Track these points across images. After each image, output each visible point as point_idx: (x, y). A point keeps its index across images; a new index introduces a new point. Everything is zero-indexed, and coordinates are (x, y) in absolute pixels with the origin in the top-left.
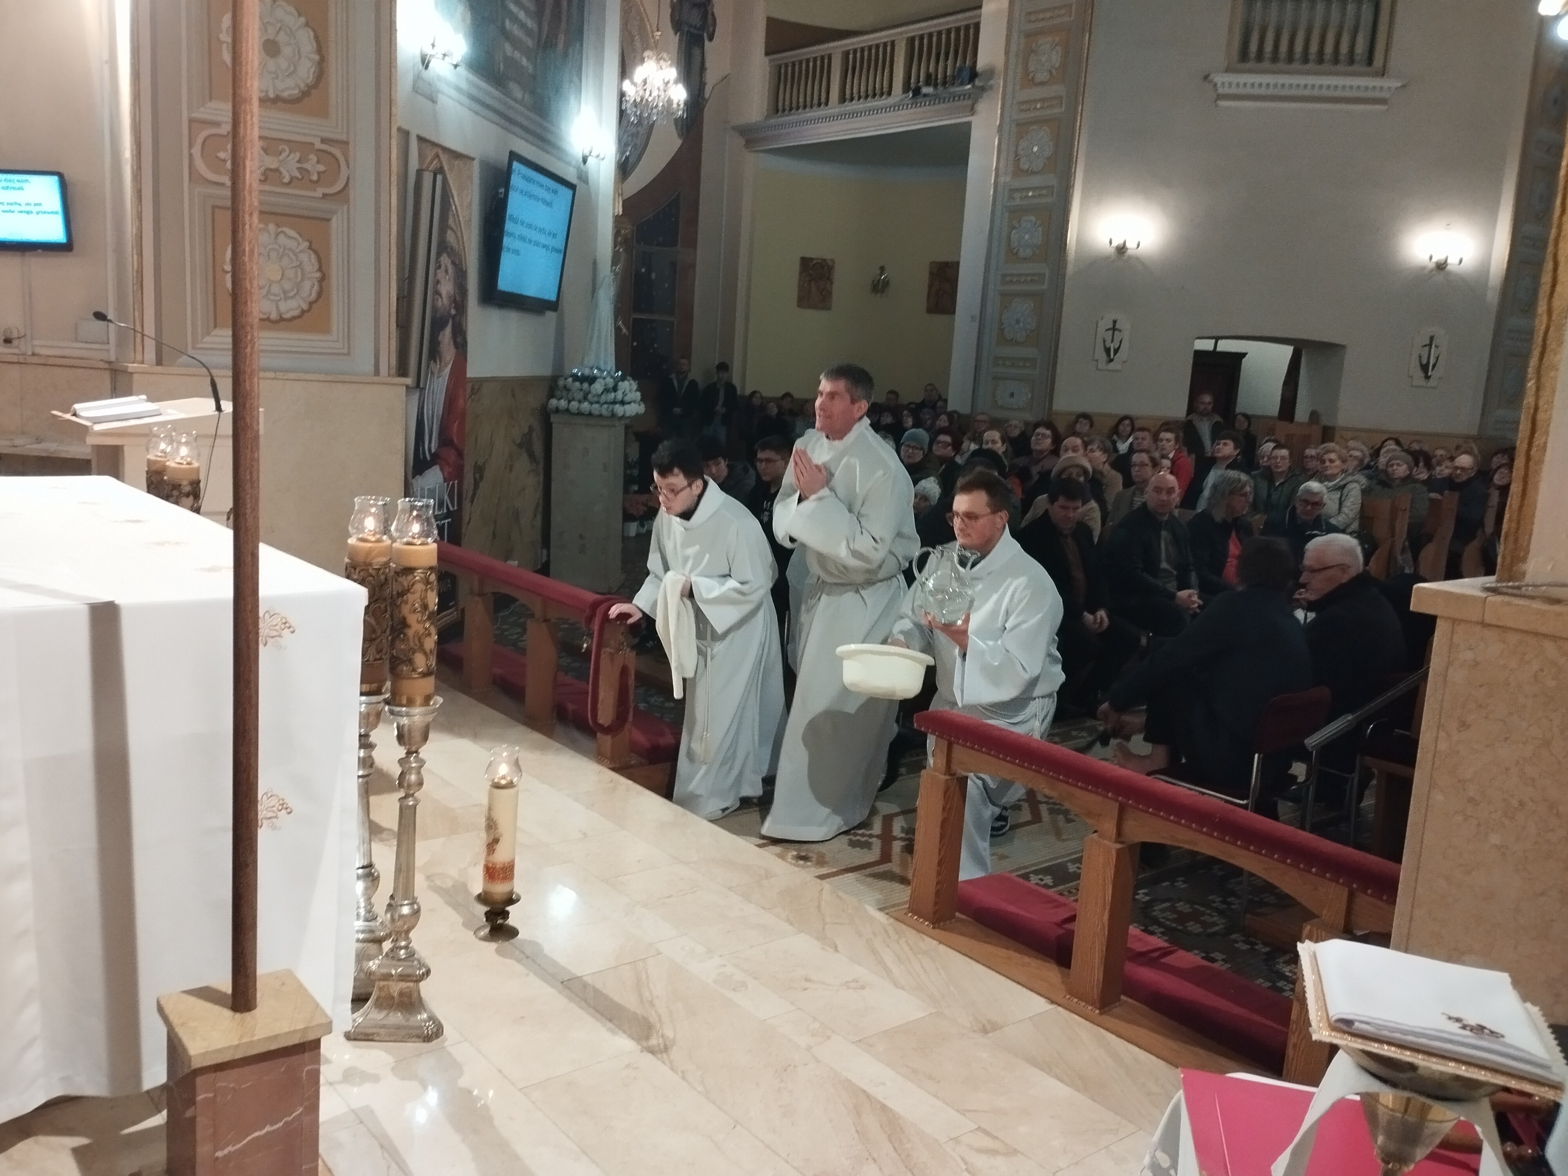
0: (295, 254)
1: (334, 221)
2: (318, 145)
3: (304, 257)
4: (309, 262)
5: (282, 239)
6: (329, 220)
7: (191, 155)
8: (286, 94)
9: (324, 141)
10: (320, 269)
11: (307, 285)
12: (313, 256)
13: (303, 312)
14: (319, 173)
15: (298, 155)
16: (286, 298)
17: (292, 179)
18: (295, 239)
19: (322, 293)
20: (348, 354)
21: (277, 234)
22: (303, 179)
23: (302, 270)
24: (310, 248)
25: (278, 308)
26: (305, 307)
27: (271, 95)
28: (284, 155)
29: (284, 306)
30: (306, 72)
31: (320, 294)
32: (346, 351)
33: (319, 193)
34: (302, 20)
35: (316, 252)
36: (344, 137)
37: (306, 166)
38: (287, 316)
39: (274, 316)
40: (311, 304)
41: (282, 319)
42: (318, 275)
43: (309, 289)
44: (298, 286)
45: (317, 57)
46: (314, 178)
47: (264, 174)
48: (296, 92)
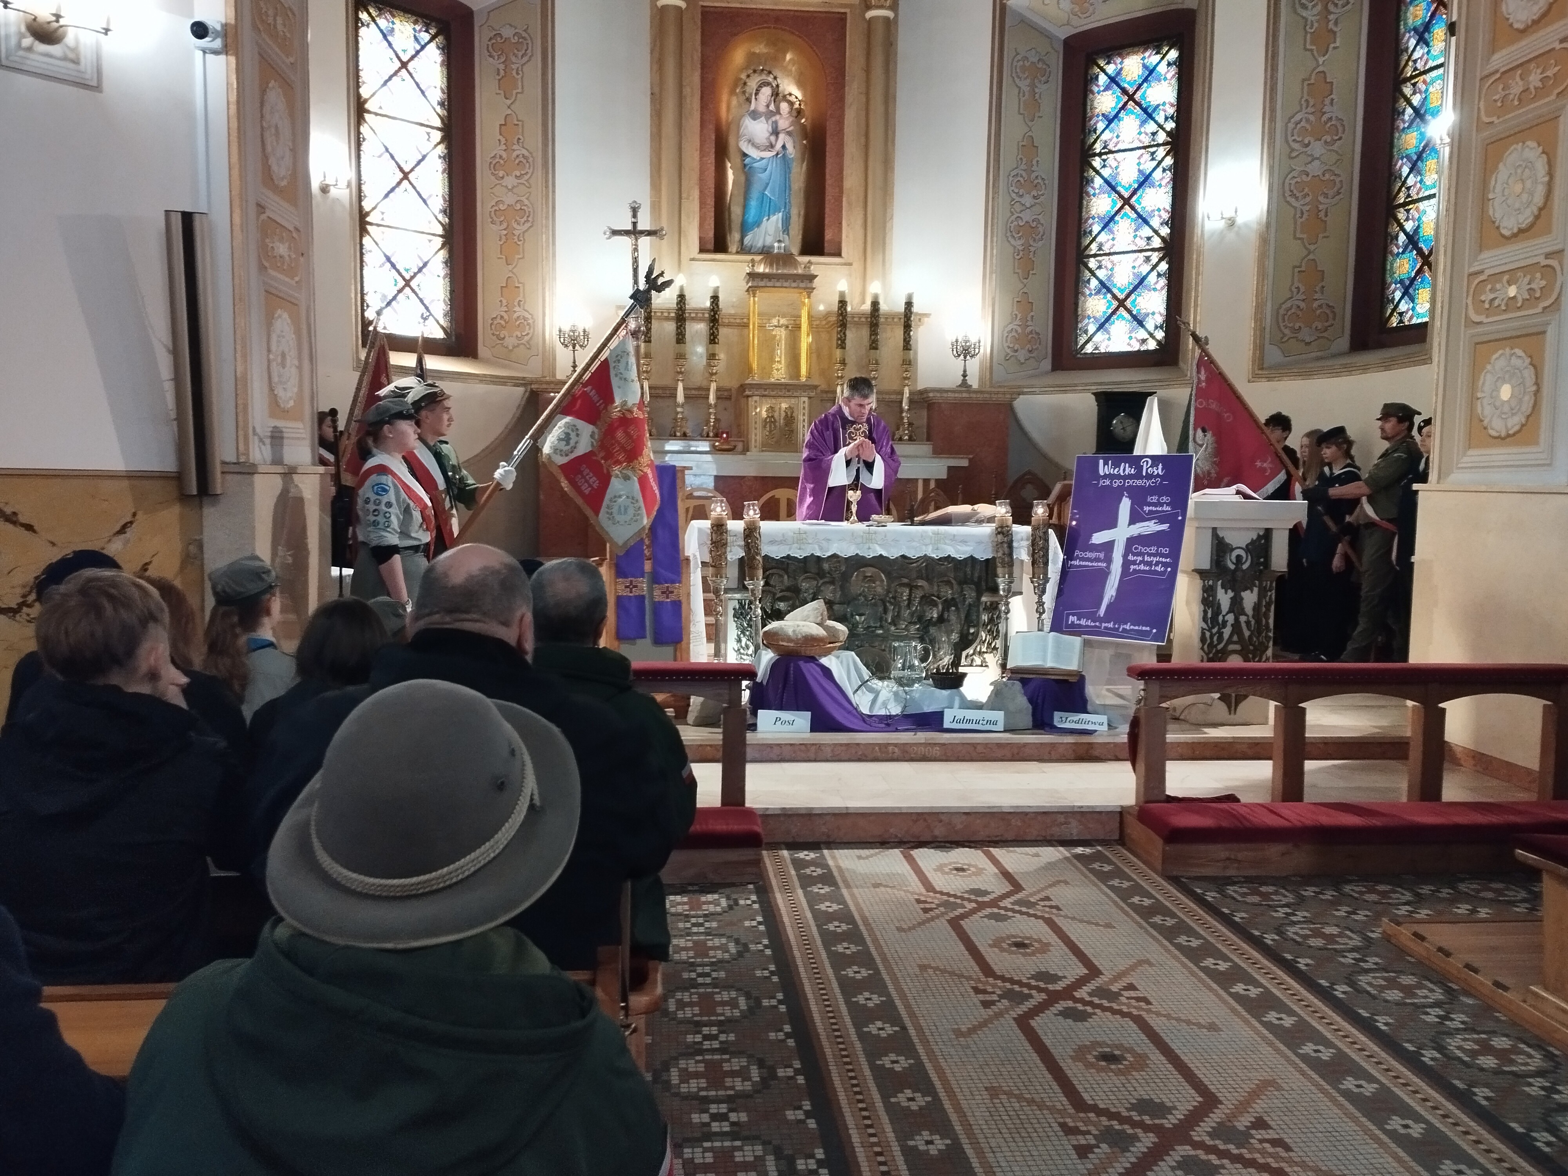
1: (1549, 334)
6: (1544, 333)
10: (1537, 384)
11: (1526, 398)
13: (1523, 425)
15: (1529, 277)
16: (1513, 414)
17: (1524, 300)
19: (1536, 406)
20: (1549, 465)
22: (1532, 299)
23: (1526, 386)
24: (1531, 364)
25: (1507, 423)
26: (1523, 421)
29: (1510, 421)
30: (1540, 197)
31: (1534, 407)
32: (1548, 462)
33: (1541, 309)
34: (1540, 149)
35: (1536, 367)
36: (1561, 249)
37: (1533, 285)
40: (1528, 417)
42: (1534, 388)
43: (1527, 405)
44: (1520, 402)
45: (1547, 179)
46: (1538, 295)
47: (1507, 305)
48: (1531, 219)
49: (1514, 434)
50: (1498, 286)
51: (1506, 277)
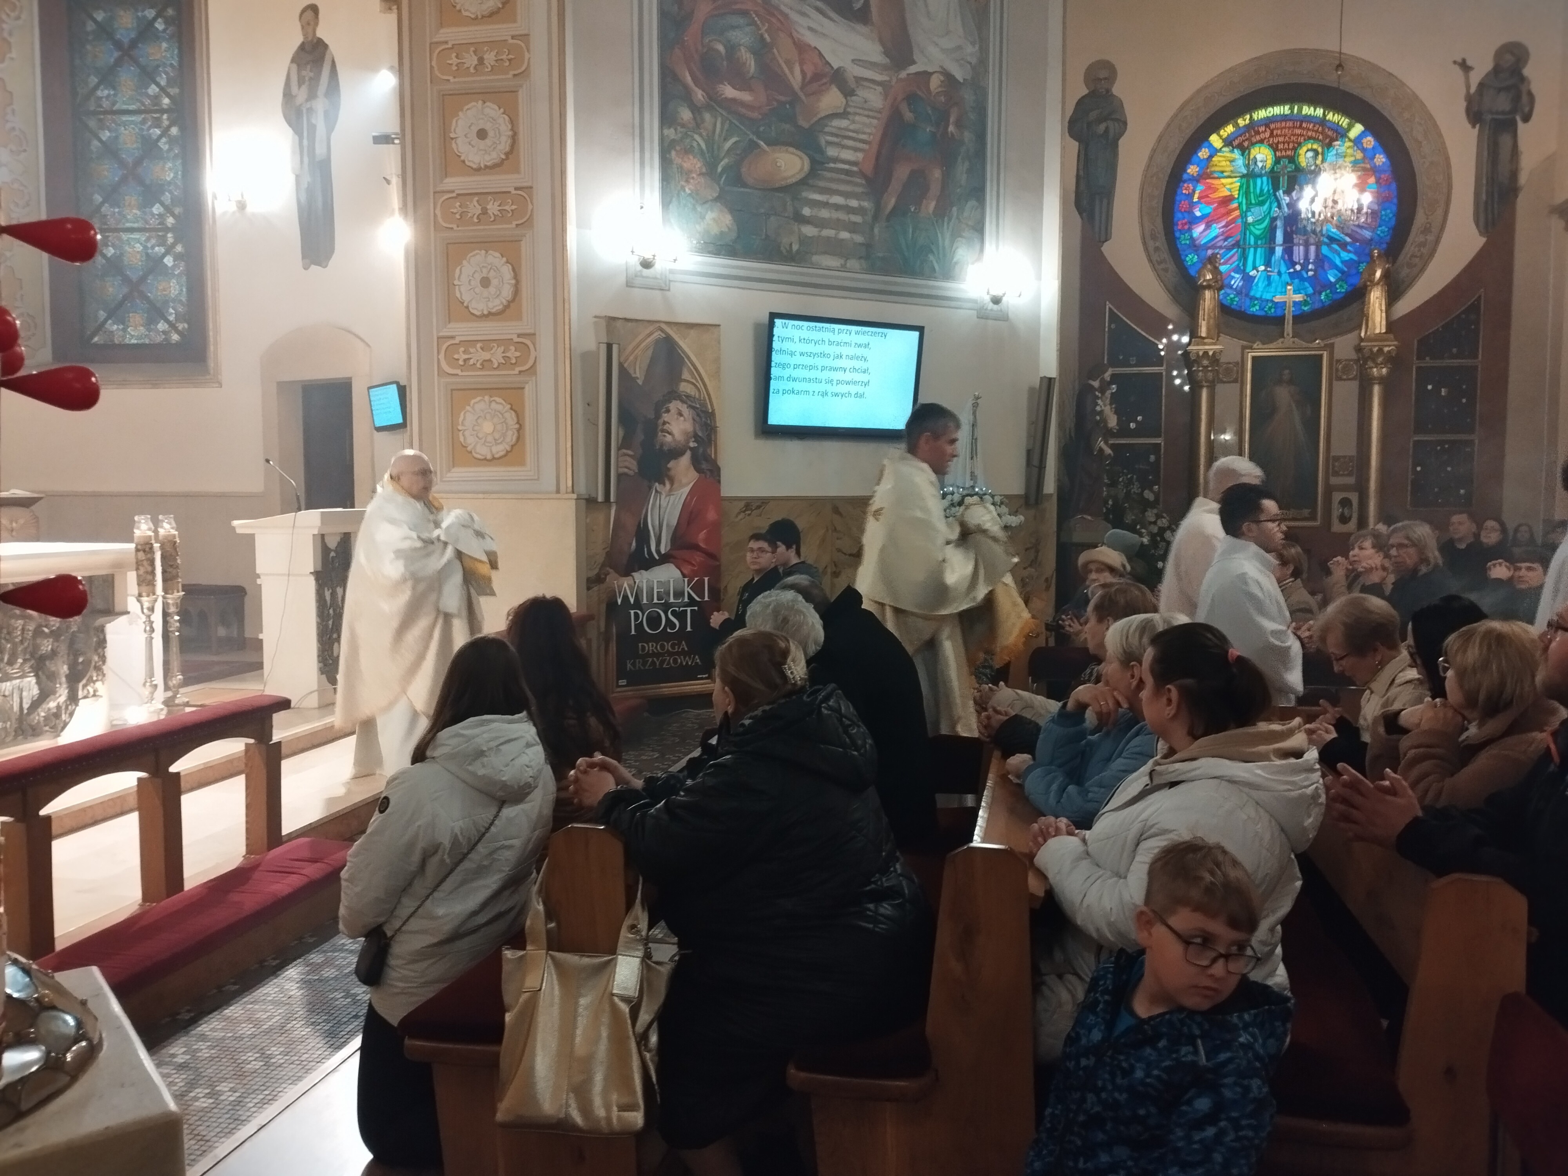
0: (502, 415)
1: (527, 388)
2: (516, 339)
3: (507, 415)
4: (511, 417)
5: (493, 405)
6: (523, 388)
7: (438, 359)
8: (494, 311)
9: (519, 336)
10: (518, 422)
11: (510, 433)
12: (513, 413)
13: (508, 452)
14: (516, 358)
15: (503, 348)
16: (497, 444)
17: (499, 364)
18: (501, 404)
19: (520, 438)
20: (538, 479)
21: (491, 402)
22: (507, 363)
23: (506, 424)
24: (511, 409)
25: (491, 451)
26: (509, 449)
27: (486, 312)
28: (494, 350)
29: (495, 449)
30: (507, 292)
31: (518, 439)
32: (536, 477)
33: (516, 371)
34: (504, 259)
35: (515, 411)
36: (532, 331)
37: (507, 355)
38: (497, 456)
39: (489, 457)
40: (512, 446)
41: (494, 458)
42: (517, 426)
43: (511, 437)
44: (504, 435)
45: (513, 282)
46: (514, 361)
47: (482, 364)
48: (501, 307)
49: (501, 458)
50: (472, 350)
51: (479, 345)
